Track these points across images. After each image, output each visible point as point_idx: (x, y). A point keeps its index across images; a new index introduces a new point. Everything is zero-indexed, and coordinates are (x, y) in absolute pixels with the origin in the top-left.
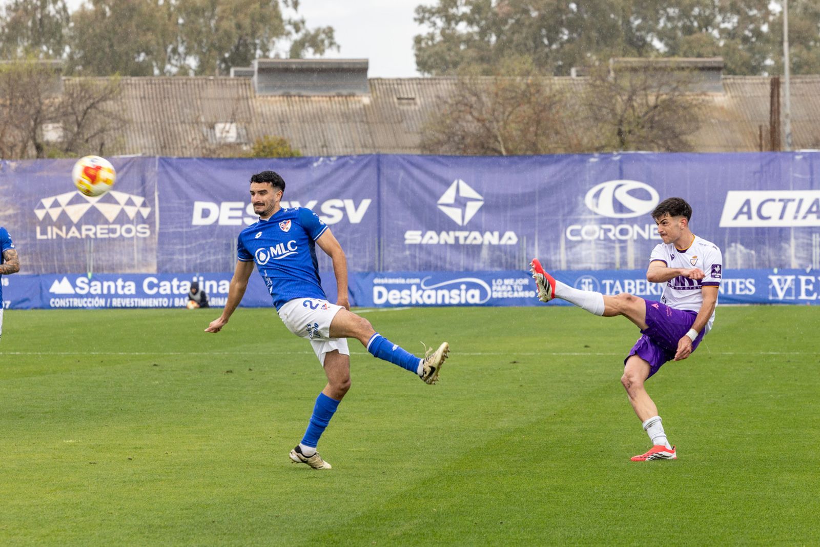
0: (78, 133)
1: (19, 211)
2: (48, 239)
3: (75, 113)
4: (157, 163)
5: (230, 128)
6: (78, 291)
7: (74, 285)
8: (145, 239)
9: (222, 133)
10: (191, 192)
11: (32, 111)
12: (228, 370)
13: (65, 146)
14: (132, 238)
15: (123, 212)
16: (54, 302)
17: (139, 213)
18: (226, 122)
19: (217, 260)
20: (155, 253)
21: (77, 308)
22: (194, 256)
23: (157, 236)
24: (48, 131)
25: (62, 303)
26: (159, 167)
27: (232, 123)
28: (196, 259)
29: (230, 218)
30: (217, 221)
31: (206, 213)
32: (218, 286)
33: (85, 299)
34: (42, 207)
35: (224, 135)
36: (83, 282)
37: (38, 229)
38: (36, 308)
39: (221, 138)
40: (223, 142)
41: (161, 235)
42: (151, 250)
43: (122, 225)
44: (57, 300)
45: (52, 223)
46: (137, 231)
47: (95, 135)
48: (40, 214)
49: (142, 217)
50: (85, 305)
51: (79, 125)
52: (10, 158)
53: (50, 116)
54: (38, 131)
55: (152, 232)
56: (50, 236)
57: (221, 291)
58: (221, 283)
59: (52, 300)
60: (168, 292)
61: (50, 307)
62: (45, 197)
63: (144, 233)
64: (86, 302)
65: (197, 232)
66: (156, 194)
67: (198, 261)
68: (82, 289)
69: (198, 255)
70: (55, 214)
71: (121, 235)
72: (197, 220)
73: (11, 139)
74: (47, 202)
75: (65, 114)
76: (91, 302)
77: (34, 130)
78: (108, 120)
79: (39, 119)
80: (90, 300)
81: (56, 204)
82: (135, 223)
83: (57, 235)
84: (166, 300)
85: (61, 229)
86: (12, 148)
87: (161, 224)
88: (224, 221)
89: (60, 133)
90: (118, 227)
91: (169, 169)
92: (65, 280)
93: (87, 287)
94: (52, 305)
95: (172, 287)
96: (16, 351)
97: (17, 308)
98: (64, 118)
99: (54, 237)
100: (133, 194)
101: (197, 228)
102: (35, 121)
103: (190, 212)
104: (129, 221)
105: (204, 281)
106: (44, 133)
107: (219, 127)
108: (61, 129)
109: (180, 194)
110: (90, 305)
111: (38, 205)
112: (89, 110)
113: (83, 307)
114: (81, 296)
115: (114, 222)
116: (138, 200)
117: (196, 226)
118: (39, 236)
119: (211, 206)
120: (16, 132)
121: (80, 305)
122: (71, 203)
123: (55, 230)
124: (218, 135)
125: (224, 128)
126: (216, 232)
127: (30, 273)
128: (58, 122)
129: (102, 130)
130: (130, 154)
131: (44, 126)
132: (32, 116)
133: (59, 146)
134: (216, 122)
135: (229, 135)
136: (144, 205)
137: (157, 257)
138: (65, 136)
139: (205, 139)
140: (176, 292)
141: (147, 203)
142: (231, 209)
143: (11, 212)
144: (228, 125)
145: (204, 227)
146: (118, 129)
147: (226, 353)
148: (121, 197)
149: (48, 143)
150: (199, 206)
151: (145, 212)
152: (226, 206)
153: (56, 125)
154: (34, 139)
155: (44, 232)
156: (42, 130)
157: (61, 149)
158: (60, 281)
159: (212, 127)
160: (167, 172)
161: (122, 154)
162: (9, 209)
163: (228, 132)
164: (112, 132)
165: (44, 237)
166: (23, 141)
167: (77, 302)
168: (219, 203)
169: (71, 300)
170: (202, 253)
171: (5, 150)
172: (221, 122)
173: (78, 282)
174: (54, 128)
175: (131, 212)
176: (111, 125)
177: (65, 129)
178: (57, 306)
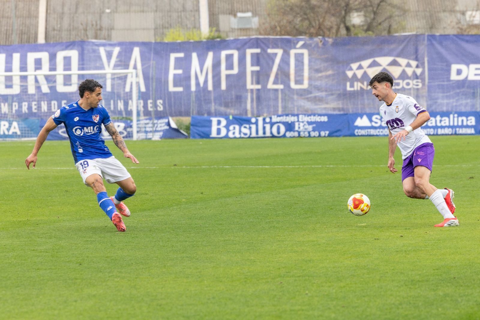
0: (374, 19)
1: (336, 72)
2: (354, 91)
3: (371, 6)
4: (426, 38)
5: (476, 14)
6: (374, 124)
7: (371, 121)
8: (418, 89)
9: (470, 17)
10: (449, 57)
11: (343, 4)
12: (471, 177)
13: (365, 28)
14: (410, 89)
15: (404, 72)
16: (356, 132)
17: (414, 72)
18: (473, 10)
19: (467, 104)
20: (425, 99)
21: (373, 135)
22: (451, 101)
23: (426, 88)
24: (354, 18)
25: (363, 132)
26: (428, 41)
27: (477, 11)
28: (453, 102)
29: (476, 75)
30: (467, 77)
31: (459, 72)
32: (467, 120)
33: (378, 130)
34: (351, 69)
35: (472, 19)
36: (377, 118)
37: (348, 84)
38: (345, 136)
39: (469, 21)
40: (471, 24)
41: (429, 87)
42: (423, 97)
43: (403, 80)
44: (360, 130)
45: (358, 80)
46: (413, 84)
47: (385, 20)
48: (350, 74)
49: (416, 75)
50: (378, 134)
51: (375, 13)
52: (329, 37)
53: (356, 7)
54: (347, 18)
55: (423, 84)
56: (355, 88)
57: (469, 124)
58: (469, 118)
59: (356, 131)
60: (434, 124)
61: (354, 135)
62: (352, 63)
63: (417, 85)
64: (379, 132)
65: (454, 85)
66: (426, 59)
67: (454, 104)
68: (376, 123)
69: (455, 100)
70: (359, 74)
71: (403, 87)
72: (454, 77)
73: (329, 24)
74: (354, 66)
75: (365, 6)
76: (382, 132)
77: (344, 17)
78: (394, 10)
79: (348, 9)
80: (381, 130)
81: (360, 67)
82: (412, 78)
83: (361, 88)
84: (432, 130)
85: (363, 84)
86: (330, 29)
87: (429, 79)
88: (471, 77)
89: (362, 19)
90: (400, 81)
91: (434, 42)
92: (365, 118)
93: (379, 122)
94: (356, 134)
95: (436, 121)
96: (330, 164)
97: (333, 136)
98: (365, 9)
99: (359, 89)
100: (410, 59)
101: (454, 82)
102: (345, 11)
103: (449, 71)
104: (408, 78)
105: (458, 117)
106: (352, 19)
107: (469, 13)
108: (363, 17)
109: (442, 59)
110: (381, 134)
111: (349, 68)
112: (382, 4)
113: (377, 135)
114: (375, 128)
115: (399, 78)
116: (414, 63)
117: (452, 81)
118: (349, 88)
119: (463, 67)
120: (333, 19)
121: (375, 134)
122: (370, 66)
123: (360, 84)
124: (468, 19)
125: (472, 14)
126: (466, 85)
127: (342, 113)
128: (361, 11)
129: (390, 17)
130: (409, 32)
131: (351, 14)
132: (343, 7)
133: (362, 28)
134: (466, 11)
135: (475, 19)
136: (417, 67)
137: (427, 101)
138: (366, 21)
139: (459, 22)
140: (439, 124)
141: (420, 65)
142: (476, 69)
143: (330, 72)
144: (474, 13)
145: (458, 81)
146: (401, 16)
147: (470, 165)
148: (403, 61)
149: (354, 26)
150: (454, 67)
151: (419, 71)
152: (473, 67)
153: (359, 14)
154: (344, 23)
155: (352, 86)
156: (350, 16)
157: (363, 30)
158: (361, 118)
159: (463, 13)
160: (432, 44)
161: (404, 32)
162: (329, 70)
163: (474, 17)
164: (397, 18)
165: (352, 89)
166: (337, 25)
167: (372, 132)
168: (468, 65)
169: (369, 130)
170: (457, 98)
171: (325, 30)
172: (470, 11)
173: (374, 118)
174: (358, 16)
175: (409, 71)
176: (397, 13)
177: (365, 16)
178: (360, 134)
